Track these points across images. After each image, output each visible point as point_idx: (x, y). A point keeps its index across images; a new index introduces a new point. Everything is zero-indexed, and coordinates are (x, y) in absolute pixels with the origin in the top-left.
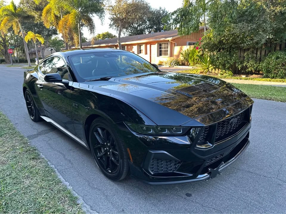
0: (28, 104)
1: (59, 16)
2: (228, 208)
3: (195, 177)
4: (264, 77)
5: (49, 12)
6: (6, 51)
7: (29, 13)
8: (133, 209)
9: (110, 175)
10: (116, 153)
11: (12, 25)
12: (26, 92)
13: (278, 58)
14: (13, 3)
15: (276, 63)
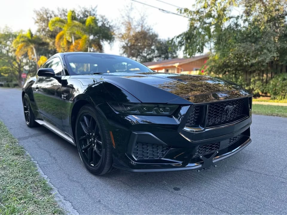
0: (25, 109)
1: (70, 41)
2: (220, 202)
3: (184, 165)
4: (272, 99)
5: (61, 37)
6: (20, 76)
7: (44, 40)
8: (110, 200)
9: (92, 169)
10: (100, 143)
11: (28, 51)
12: (24, 97)
13: (284, 79)
14: (30, 31)
15: (283, 85)
